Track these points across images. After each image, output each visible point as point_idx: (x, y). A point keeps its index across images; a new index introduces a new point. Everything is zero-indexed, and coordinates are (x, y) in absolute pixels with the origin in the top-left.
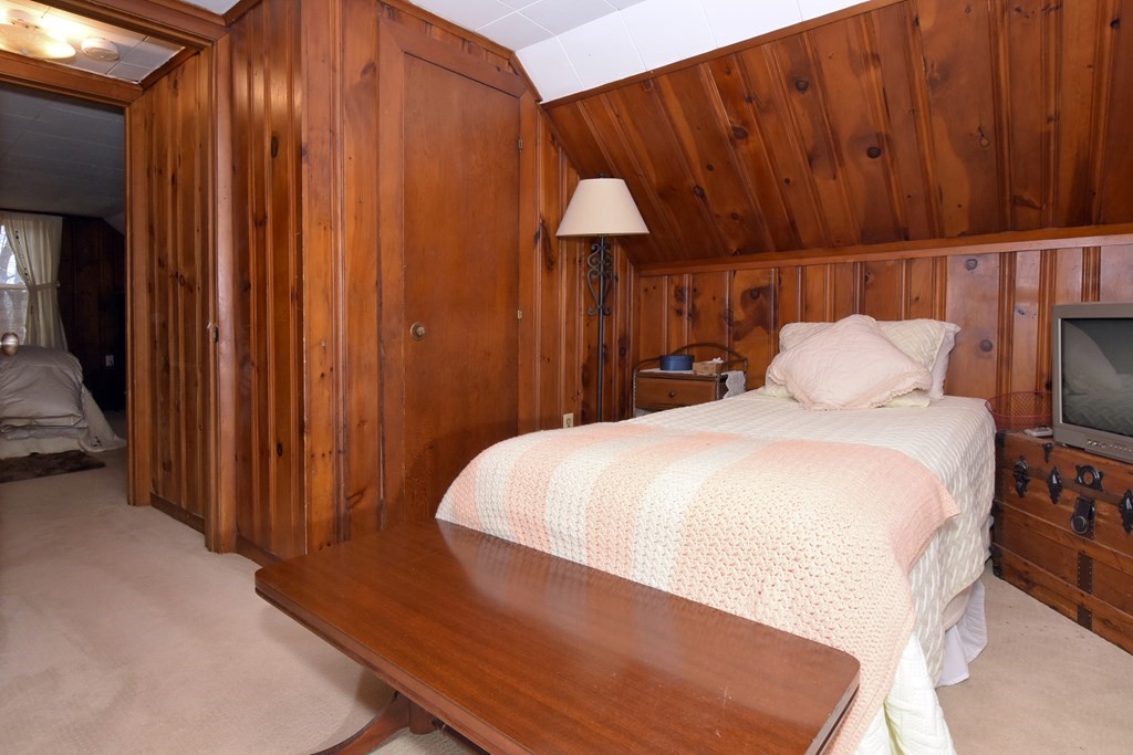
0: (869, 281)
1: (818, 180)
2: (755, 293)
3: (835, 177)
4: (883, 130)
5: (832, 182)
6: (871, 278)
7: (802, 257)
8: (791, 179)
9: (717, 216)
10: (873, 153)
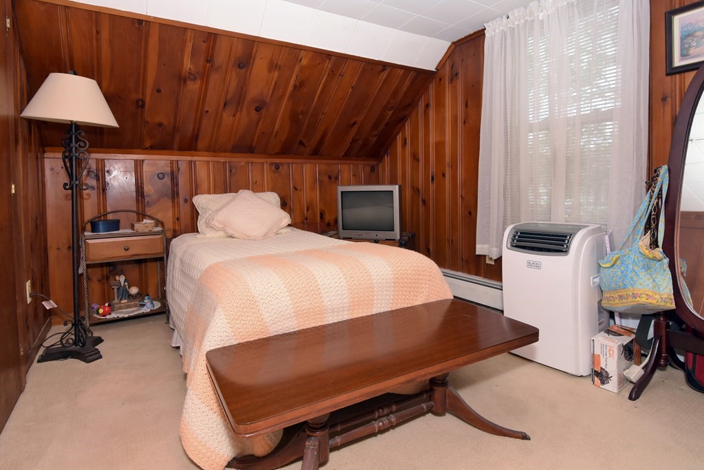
0: (232, 173)
1: (225, 115)
2: (161, 176)
3: (234, 116)
4: (267, 101)
5: (231, 118)
6: (233, 170)
7: (193, 156)
8: (210, 111)
9: (147, 122)
10: (258, 109)
